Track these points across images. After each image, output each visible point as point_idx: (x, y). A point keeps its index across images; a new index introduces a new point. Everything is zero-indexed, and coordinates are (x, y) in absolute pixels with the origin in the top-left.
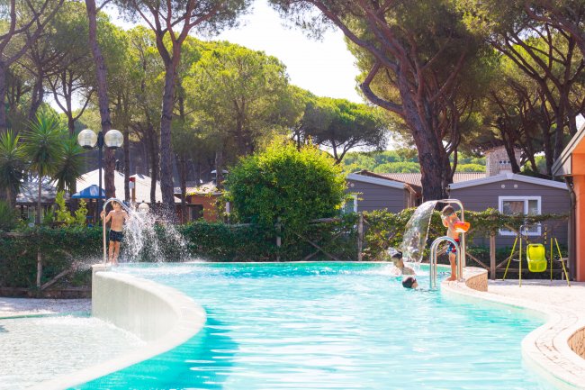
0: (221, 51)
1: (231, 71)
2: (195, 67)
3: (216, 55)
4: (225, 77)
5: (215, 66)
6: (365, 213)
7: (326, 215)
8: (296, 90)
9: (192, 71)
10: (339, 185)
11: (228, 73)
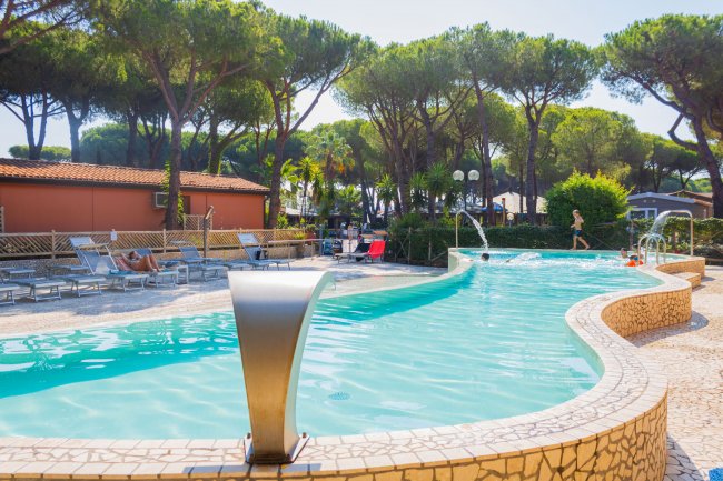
0: (578, 115)
1: (584, 128)
2: (560, 126)
3: (575, 117)
4: (578, 132)
5: (573, 125)
6: (636, 220)
7: (608, 221)
8: (646, 136)
9: (557, 129)
10: (621, 202)
11: (581, 129)
